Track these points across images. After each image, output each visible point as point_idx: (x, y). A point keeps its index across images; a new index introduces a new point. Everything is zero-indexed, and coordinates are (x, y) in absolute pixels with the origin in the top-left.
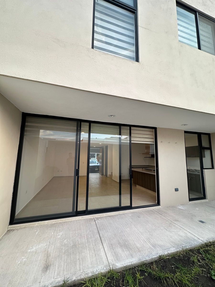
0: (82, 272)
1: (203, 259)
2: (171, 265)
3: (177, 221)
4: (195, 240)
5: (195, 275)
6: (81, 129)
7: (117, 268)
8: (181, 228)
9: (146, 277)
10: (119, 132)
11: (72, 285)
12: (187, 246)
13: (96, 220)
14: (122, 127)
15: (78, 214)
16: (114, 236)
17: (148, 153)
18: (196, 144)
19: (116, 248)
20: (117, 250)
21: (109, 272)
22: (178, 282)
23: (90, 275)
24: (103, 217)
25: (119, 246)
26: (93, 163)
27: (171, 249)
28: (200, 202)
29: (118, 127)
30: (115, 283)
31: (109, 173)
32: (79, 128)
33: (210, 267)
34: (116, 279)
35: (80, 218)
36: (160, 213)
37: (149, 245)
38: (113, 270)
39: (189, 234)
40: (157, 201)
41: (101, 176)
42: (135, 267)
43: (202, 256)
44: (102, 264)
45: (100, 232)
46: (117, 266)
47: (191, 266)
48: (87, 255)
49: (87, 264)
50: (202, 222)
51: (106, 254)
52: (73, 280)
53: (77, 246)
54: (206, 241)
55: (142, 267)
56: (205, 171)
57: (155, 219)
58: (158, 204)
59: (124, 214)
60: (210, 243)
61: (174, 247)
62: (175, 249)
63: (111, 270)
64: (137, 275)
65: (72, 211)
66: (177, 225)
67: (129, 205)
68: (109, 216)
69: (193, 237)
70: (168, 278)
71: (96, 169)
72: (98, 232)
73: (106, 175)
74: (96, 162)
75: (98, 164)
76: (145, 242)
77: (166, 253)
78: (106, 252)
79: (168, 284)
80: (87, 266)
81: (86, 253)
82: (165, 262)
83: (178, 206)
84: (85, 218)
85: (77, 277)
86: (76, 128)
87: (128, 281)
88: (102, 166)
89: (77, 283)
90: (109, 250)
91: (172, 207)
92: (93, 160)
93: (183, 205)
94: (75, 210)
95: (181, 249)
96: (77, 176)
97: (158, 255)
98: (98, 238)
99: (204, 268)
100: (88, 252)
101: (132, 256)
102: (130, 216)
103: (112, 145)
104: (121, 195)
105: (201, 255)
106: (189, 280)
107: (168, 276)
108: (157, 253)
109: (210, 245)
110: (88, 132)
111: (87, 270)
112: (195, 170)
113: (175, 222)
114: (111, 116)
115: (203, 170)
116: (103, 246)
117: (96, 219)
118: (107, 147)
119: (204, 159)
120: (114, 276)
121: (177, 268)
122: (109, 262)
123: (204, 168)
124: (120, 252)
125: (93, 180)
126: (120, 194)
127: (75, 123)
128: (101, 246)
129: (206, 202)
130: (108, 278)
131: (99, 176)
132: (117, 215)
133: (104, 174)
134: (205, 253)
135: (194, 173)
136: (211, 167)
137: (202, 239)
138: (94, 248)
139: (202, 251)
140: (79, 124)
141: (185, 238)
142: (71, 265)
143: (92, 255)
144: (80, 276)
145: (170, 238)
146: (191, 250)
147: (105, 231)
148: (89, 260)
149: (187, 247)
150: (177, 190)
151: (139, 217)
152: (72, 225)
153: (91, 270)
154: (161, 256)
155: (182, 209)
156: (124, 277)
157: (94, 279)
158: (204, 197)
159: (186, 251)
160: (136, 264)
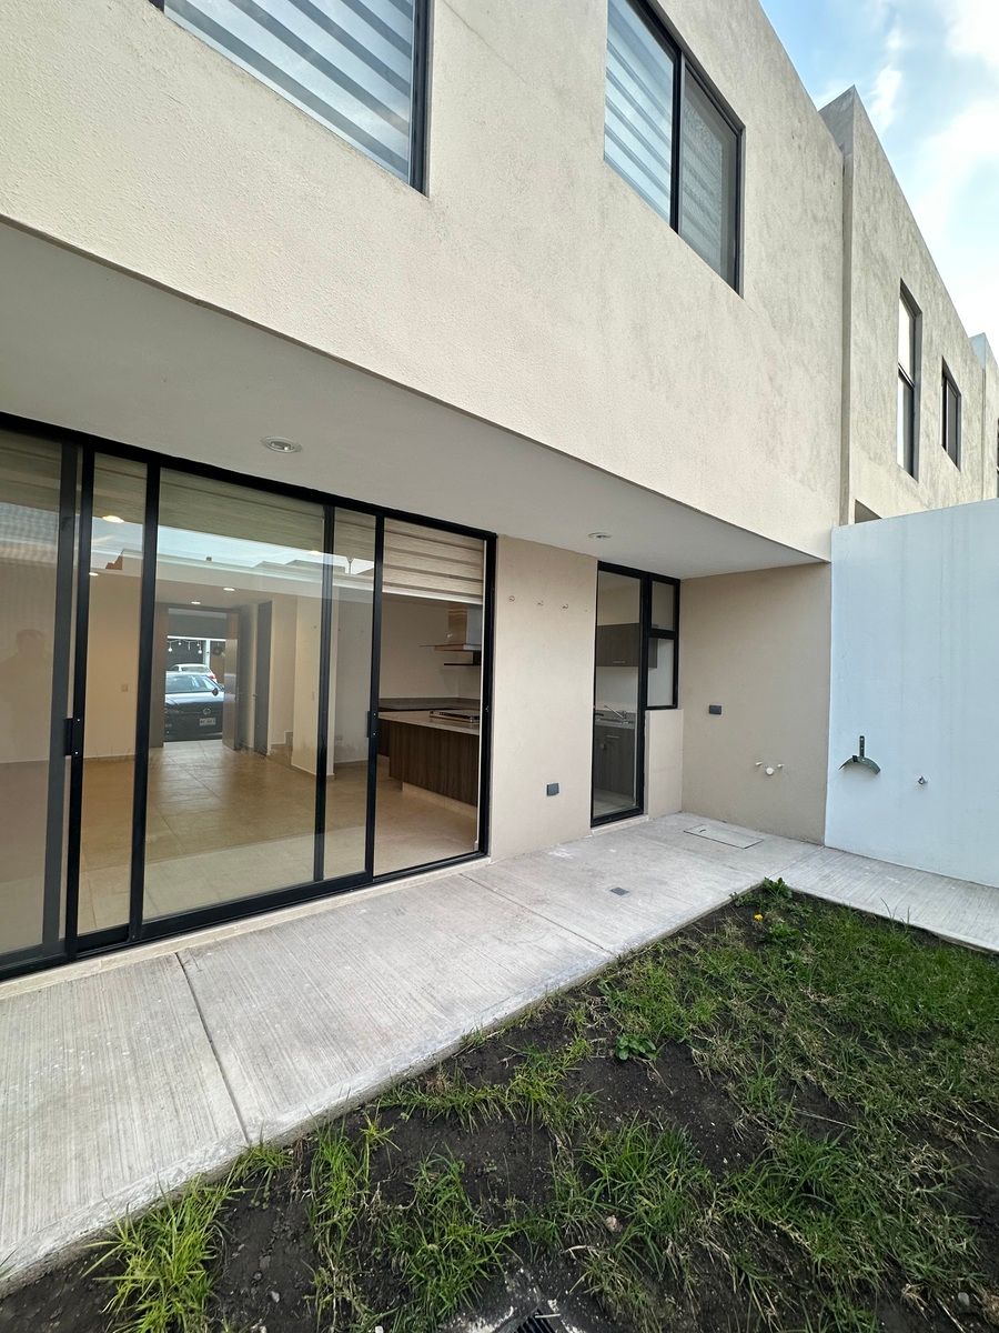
0: (97, 1205)
1: (604, 1009)
2: (500, 1058)
3: (543, 902)
4: (591, 953)
5: (572, 1066)
6: (96, 491)
7: (282, 1130)
8: (552, 925)
9: (406, 1125)
10: (321, 535)
11: (34, 1277)
12: (561, 980)
13: (192, 962)
14: (340, 514)
15: (80, 951)
16: (277, 1010)
17: (456, 646)
18: (633, 616)
19: (286, 1057)
20: (288, 1060)
21: (240, 1160)
22: (516, 1106)
23: (143, 1200)
24: (226, 941)
25: (298, 1044)
26: (186, 686)
27: (507, 1004)
28: (626, 826)
29: (319, 510)
30: (270, 1190)
31: (274, 738)
32: (79, 488)
33: (619, 1028)
34: (274, 1174)
35: (95, 969)
36: (483, 882)
37: (429, 1007)
38: (262, 1144)
39: (574, 940)
40: (477, 842)
41: (231, 752)
42: (363, 1106)
43: (603, 999)
44: (208, 1136)
45: (208, 1009)
46: (282, 1125)
47: (565, 1041)
48: (128, 1123)
49: (125, 1162)
50: (619, 892)
51: (231, 1094)
52: (41, 1253)
53: (72, 1100)
54: (620, 952)
55: (394, 1097)
56: (652, 716)
57: (462, 909)
58: (483, 850)
59: (333, 912)
60: (632, 953)
61: (517, 994)
62: (520, 999)
63: (249, 1150)
64: (366, 1132)
65: (41, 942)
66: (538, 917)
67: (361, 868)
68: (261, 931)
69: (585, 944)
70: (485, 1101)
71: (205, 722)
72: (199, 1010)
73: (261, 749)
74: (207, 683)
75: (215, 692)
76: (415, 1000)
77: (488, 1021)
78: (233, 1085)
79: (480, 1123)
80: (126, 1169)
81: (123, 1119)
82: (480, 1052)
83: (552, 850)
84: (121, 965)
85: (63, 1238)
86: (57, 484)
87: (327, 1164)
88: (241, 704)
89: (63, 1260)
90: (248, 1073)
91: (532, 857)
92: (186, 677)
93: (571, 842)
94: (62, 935)
95: (539, 996)
96: (68, 758)
97: (458, 1037)
98: (193, 1037)
99: (600, 1036)
100: (136, 1109)
101: (353, 1067)
102: (360, 916)
103: (293, 601)
104: (323, 832)
105: (598, 999)
106: (552, 1085)
107: (482, 1096)
108: (456, 1031)
109: (630, 962)
110: (143, 519)
111: (122, 1190)
112: (623, 713)
113: (534, 909)
114: (282, 445)
115: (647, 712)
116: (220, 1064)
117: (189, 957)
118: (265, 609)
119: (651, 673)
120: (266, 1164)
121: (519, 1059)
122: (245, 1119)
123: (649, 705)
124: (300, 1068)
125: (184, 776)
126: (320, 829)
127: (53, 455)
128: (208, 1067)
129: (644, 826)
130: (237, 1185)
131: (218, 755)
132: (301, 920)
133: (251, 744)
134: (612, 989)
135: (619, 725)
136: (669, 703)
137: (610, 947)
138: (168, 1084)
139: (604, 987)
140: (80, 461)
141: (559, 955)
142: (26, 1196)
143: (157, 1118)
144: (82, 1224)
145: (509, 967)
146: (573, 992)
147: (232, 999)
148: (140, 1140)
149: (562, 984)
150: (552, 790)
151: (398, 912)
152: (38, 1011)
153: (150, 1180)
154: (468, 1036)
155: (563, 860)
156: (313, 1154)
157: (164, 1210)
158: (639, 810)
159: (557, 996)
160: (366, 1092)
